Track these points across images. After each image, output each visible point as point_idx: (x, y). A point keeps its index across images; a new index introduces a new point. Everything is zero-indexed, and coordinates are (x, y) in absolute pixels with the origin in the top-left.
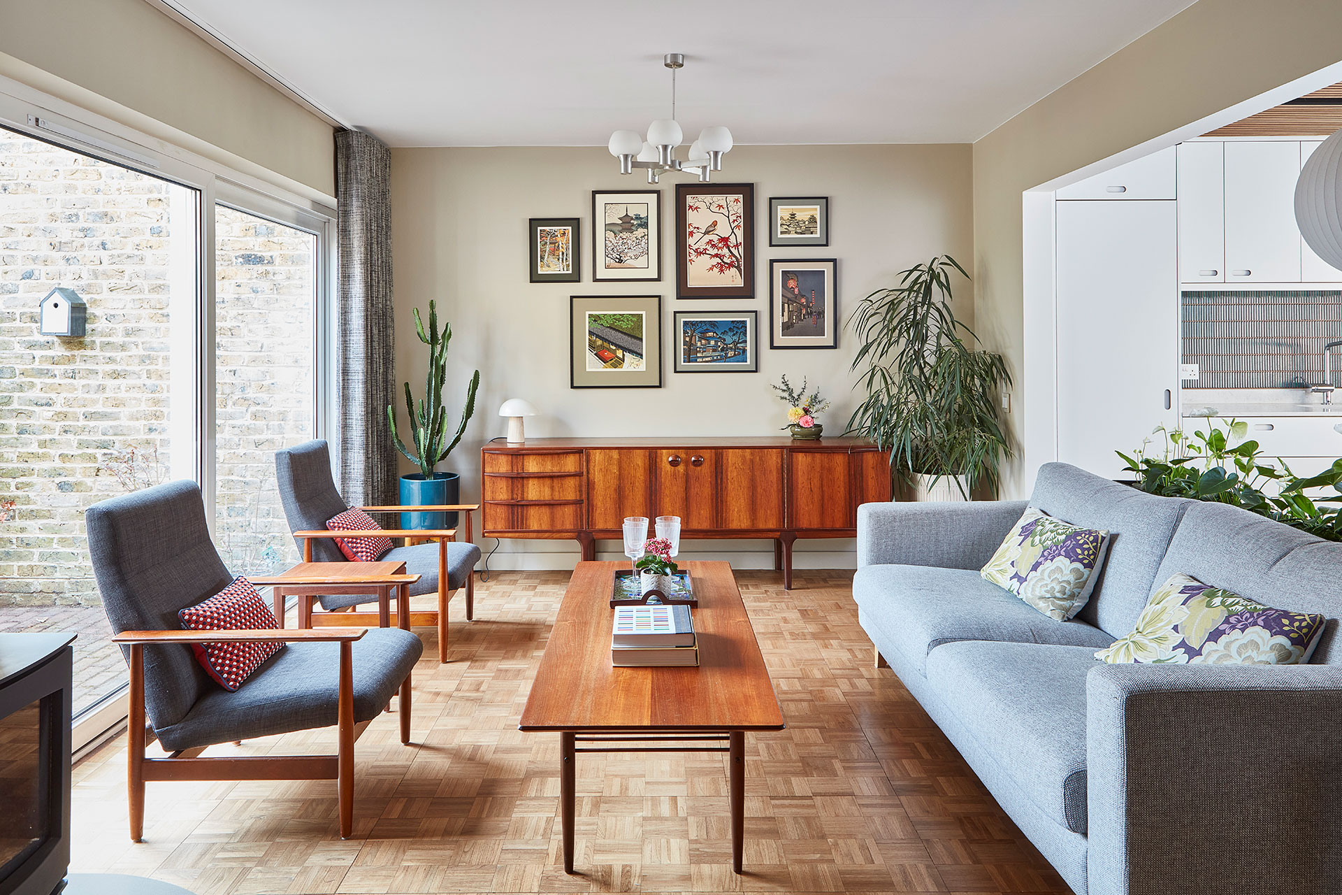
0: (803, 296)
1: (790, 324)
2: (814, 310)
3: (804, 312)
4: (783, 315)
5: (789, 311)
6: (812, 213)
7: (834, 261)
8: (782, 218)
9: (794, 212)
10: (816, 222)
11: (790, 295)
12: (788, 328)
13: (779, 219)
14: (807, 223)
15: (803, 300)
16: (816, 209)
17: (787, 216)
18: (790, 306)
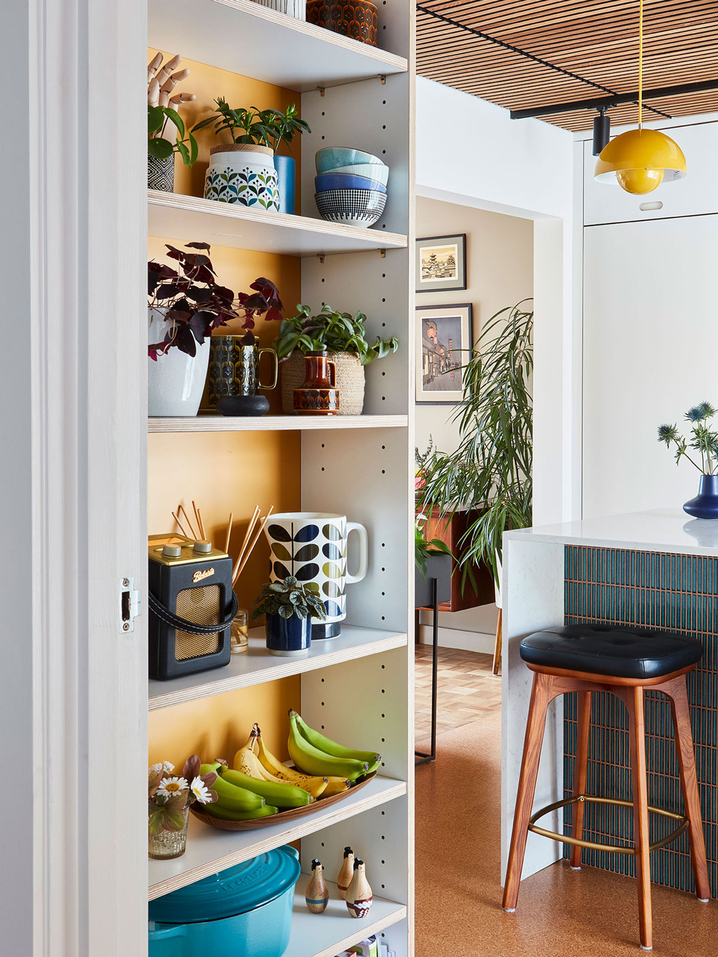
0: (441, 346)
1: (430, 377)
2: (451, 362)
3: (442, 363)
4: (424, 368)
5: (429, 363)
6: (450, 253)
7: (471, 307)
8: (423, 261)
9: (435, 254)
10: (454, 263)
11: (430, 346)
12: (429, 381)
13: (421, 262)
14: (446, 264)
15: (442, 351)
16: (454, 249)
17: (428, 258)
18: (431, 357)
